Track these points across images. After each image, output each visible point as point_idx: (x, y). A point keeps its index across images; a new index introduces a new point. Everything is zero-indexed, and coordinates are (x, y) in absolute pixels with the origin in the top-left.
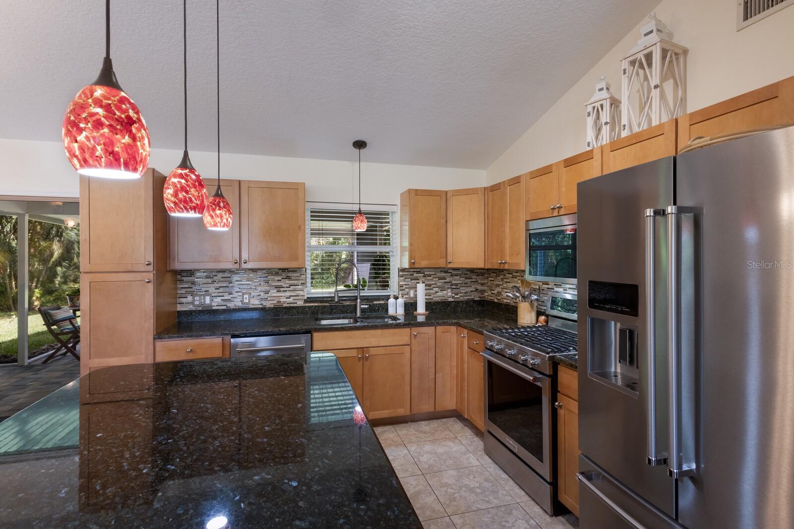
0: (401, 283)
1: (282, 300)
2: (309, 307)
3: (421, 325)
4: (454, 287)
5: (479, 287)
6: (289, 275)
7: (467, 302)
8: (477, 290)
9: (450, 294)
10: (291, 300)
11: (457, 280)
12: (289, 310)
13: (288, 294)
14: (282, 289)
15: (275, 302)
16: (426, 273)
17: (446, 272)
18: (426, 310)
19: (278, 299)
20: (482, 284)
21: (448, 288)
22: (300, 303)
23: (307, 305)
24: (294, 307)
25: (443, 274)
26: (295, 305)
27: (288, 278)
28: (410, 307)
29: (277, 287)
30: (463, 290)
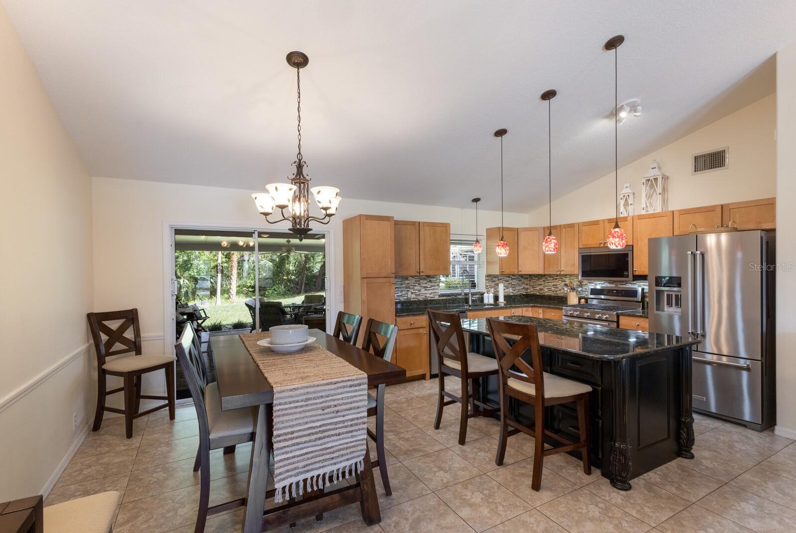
0: (487, 284)
1: (427, 296)
2: (442, 300)
3: (502, 308)
4: (513, 286)
5: (525, 286)
6: (431, 279)
7: (520, 295)
8: (524, 288)
9: (511, 291)
10: (432, 295)
11: (515, 282)
12: (432, 301)
13: (430, 292)
14: (427, 289)
15: (424, 297)
16: (499, 278)
17: (509, 277)
18: (505, 300)
19: (425, 295)
20: (527, 284)
21: (510, 287)
22: (437, 297)
23: (440, 298)
24: (434, 300)
25: (508, 279)
26: (434, 298)
27: (430, 281)
28: (496, 298)
29: (425, 287)
30: (518, 288)
